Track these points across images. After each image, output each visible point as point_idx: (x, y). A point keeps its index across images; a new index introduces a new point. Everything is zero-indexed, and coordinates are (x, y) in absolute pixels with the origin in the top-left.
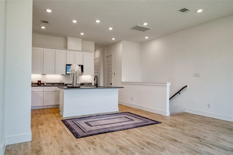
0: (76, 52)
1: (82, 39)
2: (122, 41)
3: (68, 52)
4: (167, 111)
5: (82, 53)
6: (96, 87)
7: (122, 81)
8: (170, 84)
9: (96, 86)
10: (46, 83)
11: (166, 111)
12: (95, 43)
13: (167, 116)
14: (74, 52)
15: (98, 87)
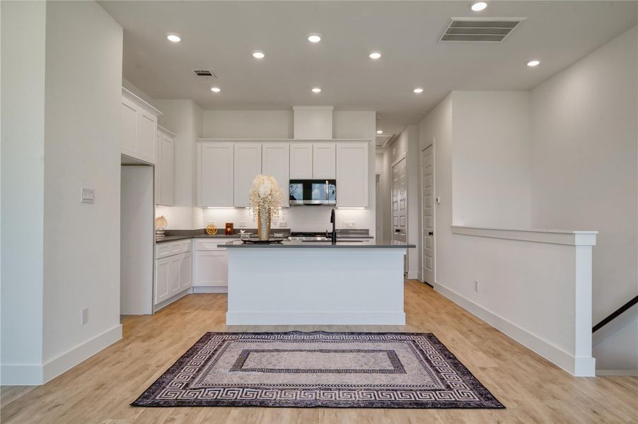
0: (316, 145)
1: (332, 108)
2: (453, 92)
3: (294, 145)
4: (577, 356)
5: (332, 145)
6: (332, 241)
7: (454, 225)
8: (597, 235)
9: (331, 239)
10: (243, 230)
11: (574, 353)
12: (377, 114)
13: (576, 375)
14: (310, 144)
15: (338, 244)
